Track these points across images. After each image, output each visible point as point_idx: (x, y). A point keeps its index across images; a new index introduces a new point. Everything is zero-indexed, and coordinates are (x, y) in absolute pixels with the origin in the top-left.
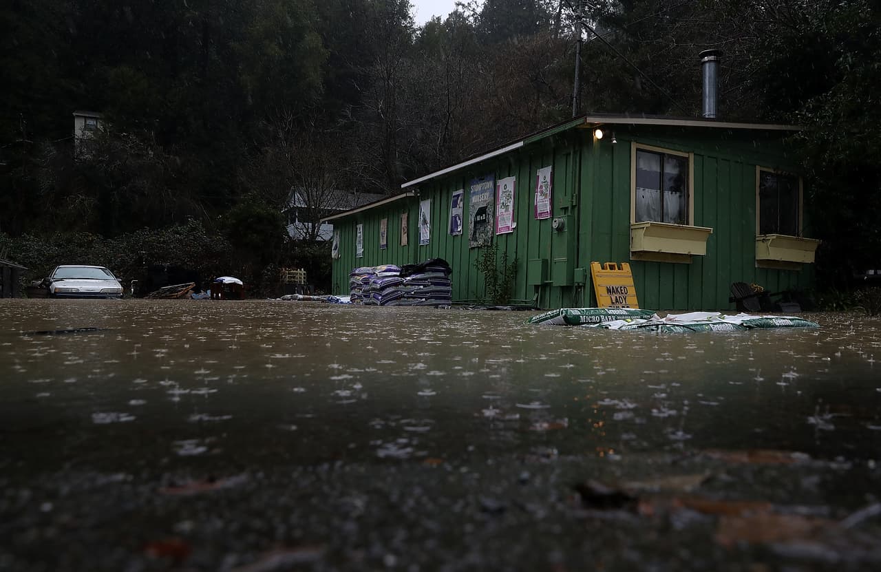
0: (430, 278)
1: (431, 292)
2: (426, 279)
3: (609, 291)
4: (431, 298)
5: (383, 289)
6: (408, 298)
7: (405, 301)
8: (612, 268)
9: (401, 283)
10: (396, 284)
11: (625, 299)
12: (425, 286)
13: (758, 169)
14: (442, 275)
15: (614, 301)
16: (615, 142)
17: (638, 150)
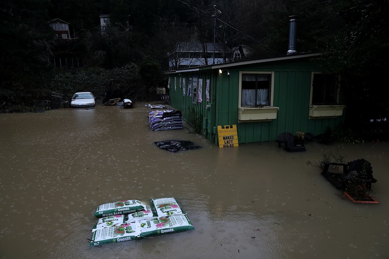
0: (173, 118)
1: (173, 124)
2: (172, 119)
3: (224, 138)
4: (174, 126)
5: (153, 124)
6: (164, 127)
7: (163, 128)
8: (227, 128)
9: (161, 122)
10: (159, 122)
11: (232, 141)
12: (171, 122)
13: (313, 73)
14: (178, 117)
15: (226, 143)
16: (229, 74)
17: (243, 75)
